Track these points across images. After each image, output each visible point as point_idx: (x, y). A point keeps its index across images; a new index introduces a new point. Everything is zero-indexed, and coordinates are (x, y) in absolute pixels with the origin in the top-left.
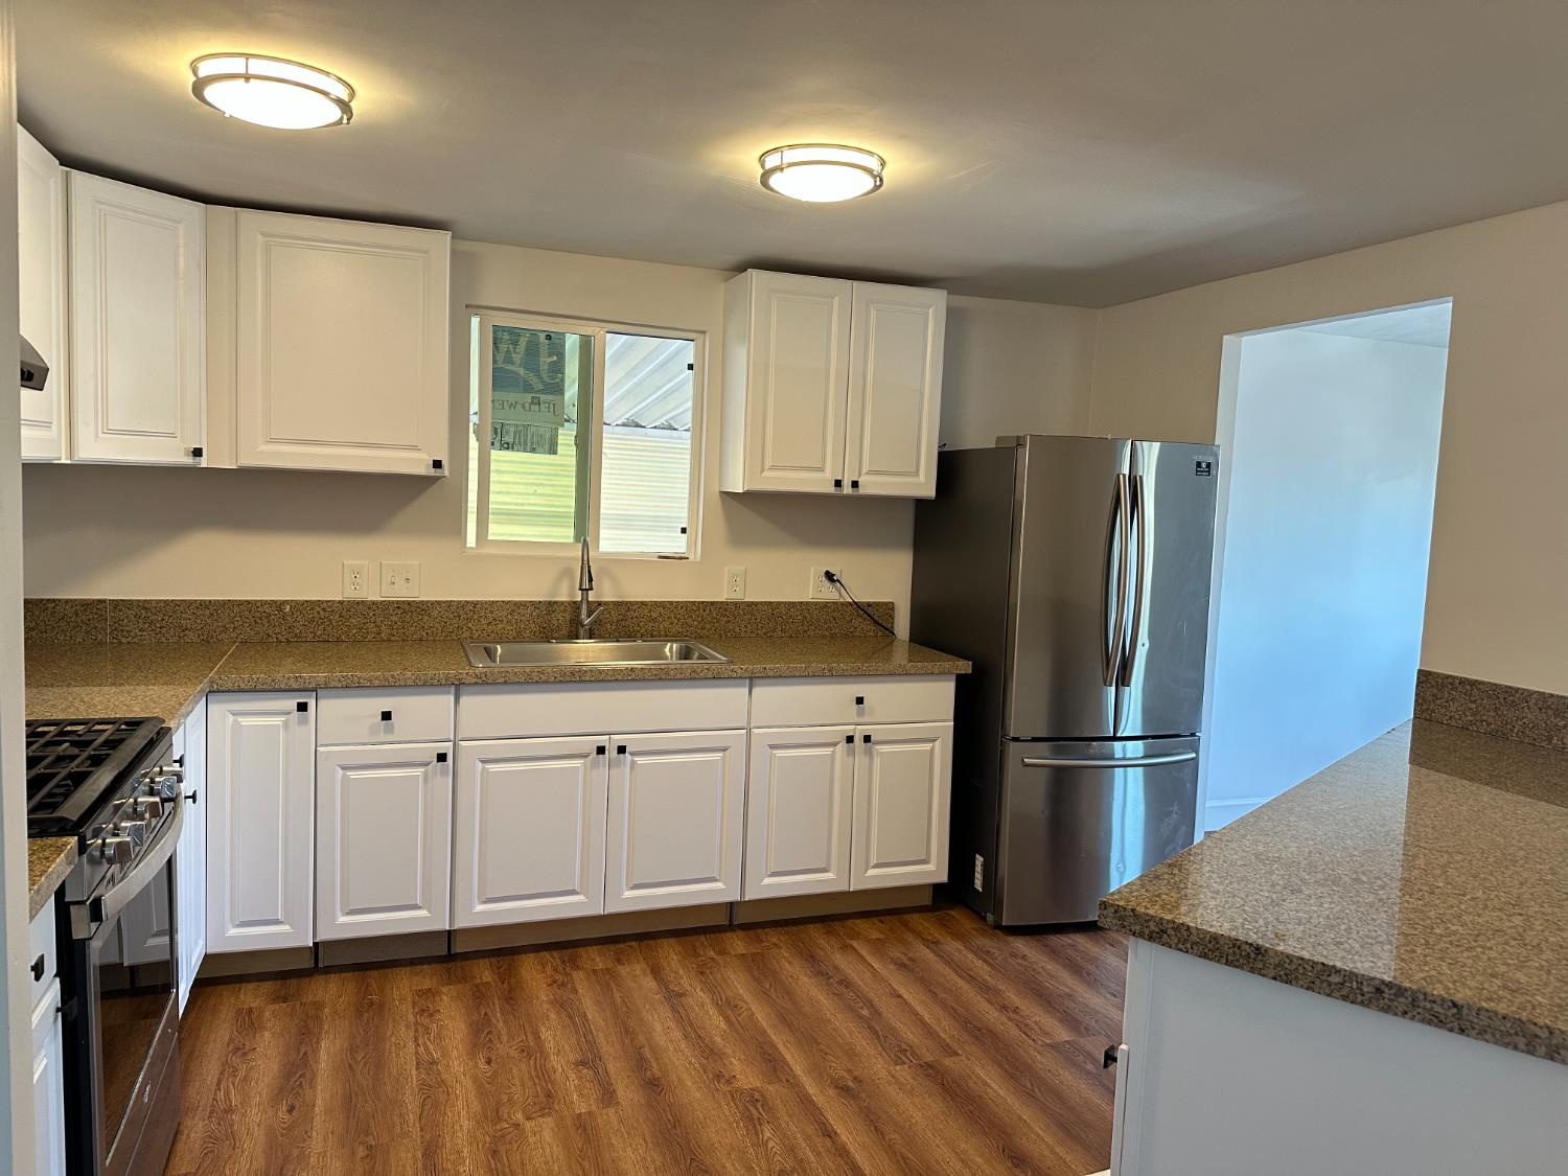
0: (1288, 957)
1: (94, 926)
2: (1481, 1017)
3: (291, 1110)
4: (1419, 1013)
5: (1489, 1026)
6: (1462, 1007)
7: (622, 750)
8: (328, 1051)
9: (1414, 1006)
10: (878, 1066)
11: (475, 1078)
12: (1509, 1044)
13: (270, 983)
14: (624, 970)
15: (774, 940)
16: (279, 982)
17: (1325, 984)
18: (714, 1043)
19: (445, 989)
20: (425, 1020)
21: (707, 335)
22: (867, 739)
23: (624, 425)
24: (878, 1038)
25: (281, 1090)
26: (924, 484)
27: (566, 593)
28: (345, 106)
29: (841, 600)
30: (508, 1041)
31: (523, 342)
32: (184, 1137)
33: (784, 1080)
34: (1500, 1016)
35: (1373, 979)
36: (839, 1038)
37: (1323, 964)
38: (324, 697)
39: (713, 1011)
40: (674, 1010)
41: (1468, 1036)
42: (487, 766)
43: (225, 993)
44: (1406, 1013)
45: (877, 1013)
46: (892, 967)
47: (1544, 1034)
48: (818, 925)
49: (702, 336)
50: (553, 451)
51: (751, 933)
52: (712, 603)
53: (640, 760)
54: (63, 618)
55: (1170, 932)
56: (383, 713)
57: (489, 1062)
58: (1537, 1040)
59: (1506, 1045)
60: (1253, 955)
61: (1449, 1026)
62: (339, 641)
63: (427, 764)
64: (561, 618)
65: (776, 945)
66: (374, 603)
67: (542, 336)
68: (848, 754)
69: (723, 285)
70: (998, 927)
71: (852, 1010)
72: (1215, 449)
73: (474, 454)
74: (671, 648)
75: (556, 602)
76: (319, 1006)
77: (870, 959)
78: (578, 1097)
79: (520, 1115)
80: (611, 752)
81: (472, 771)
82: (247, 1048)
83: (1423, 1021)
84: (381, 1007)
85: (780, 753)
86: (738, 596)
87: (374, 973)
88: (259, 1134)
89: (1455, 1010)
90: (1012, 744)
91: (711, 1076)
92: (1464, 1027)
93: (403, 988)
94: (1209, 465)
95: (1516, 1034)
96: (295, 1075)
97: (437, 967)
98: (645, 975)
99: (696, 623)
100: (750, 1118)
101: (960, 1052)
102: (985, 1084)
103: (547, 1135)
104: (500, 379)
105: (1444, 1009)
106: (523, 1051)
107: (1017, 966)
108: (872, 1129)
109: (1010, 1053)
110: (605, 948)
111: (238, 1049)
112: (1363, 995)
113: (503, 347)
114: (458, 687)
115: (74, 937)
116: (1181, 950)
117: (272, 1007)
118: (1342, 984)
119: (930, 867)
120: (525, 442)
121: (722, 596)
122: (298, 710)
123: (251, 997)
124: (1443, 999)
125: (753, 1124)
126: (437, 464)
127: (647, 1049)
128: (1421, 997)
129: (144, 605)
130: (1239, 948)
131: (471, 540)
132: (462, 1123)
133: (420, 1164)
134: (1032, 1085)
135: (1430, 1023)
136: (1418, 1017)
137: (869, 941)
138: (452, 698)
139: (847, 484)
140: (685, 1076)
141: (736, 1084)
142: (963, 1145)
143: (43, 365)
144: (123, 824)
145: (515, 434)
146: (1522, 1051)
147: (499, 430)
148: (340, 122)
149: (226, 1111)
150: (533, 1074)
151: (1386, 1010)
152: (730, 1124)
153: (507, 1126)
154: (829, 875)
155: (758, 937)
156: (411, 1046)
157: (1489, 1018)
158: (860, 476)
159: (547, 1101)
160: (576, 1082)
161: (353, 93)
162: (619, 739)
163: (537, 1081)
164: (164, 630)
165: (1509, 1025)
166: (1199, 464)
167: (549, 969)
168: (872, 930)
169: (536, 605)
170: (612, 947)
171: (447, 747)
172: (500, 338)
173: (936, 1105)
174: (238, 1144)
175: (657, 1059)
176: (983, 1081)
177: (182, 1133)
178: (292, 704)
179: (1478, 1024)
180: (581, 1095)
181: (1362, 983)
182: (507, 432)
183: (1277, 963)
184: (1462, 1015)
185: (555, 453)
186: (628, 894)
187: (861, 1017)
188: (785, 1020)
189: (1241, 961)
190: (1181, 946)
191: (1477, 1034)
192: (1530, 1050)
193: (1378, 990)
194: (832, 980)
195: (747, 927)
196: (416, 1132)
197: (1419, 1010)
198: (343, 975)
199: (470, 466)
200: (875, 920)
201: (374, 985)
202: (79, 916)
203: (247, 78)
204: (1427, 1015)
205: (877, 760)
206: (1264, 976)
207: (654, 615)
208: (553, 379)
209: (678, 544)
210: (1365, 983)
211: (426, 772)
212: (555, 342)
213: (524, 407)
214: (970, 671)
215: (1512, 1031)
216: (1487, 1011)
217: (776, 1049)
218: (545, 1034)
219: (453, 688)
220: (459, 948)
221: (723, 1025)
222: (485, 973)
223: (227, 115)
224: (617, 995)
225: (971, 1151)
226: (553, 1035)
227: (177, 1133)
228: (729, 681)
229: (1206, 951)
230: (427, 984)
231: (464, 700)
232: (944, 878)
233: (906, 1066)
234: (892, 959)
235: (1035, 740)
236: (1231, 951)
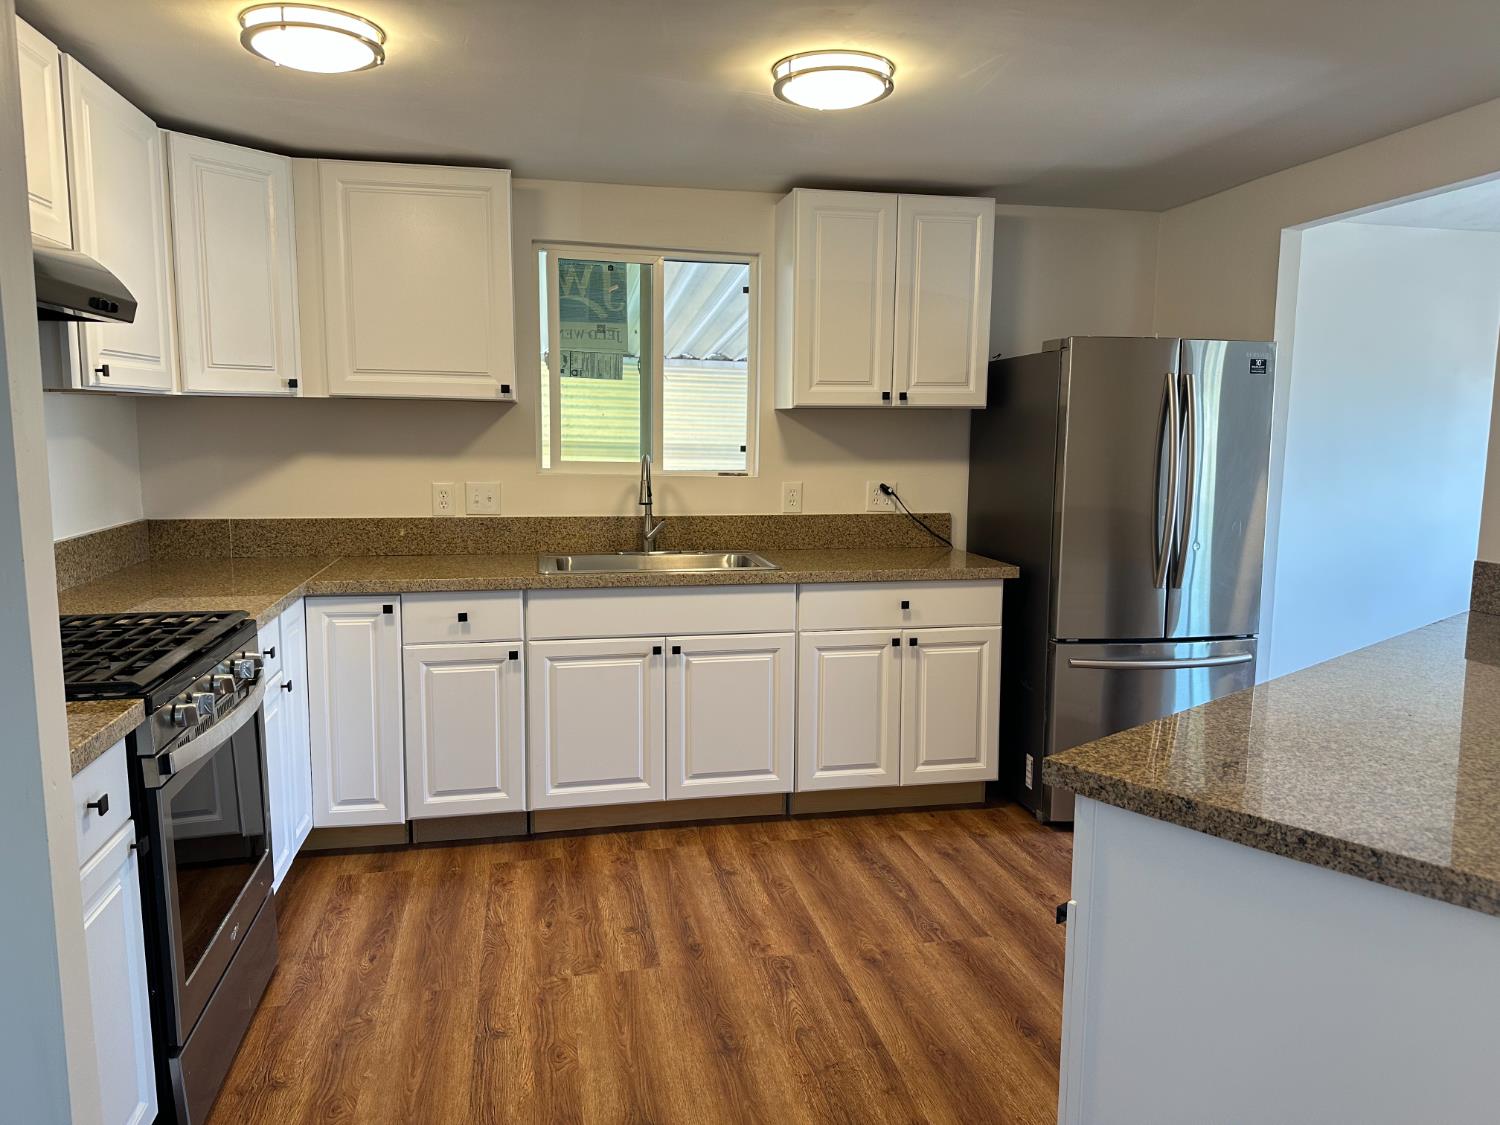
0: (1216, 810)
1: (163, 779)
2: (1400, 865)
3: (372, 960)
4: (1340, 863)
5: (1407, 874)
6: (1382, 856)
7: (676, 650)
8: (411, 912)
9: (1335, 855)
10: (907, 941)
11: (535, 940)
12: (1427, 892)
13: (369, 855)
14: (682, 851)
15: (826, 829)
16: (377, 855)
17: (1251, 836)
18: (754, 915)
19: (520, 864)
20: (498, 889)
21: (760, 258)
22: (913, 642)
23: (713, 359)
24: (912, 918)
25: (366, 943)
26: (975, 394)
27: (632, 510)
28: (377, 48)
29: (898, 512)
30: (569, 909)
31: (587, 273)
32: (280, 978)
33: (816, 952)
34: (1419, 865)
35: (1298, 829)
36: (874, 917)
37: (1250, 816)
38: (407, 601)
39: (757, 887)
40: (723, 886)
41: (1387, 884)
42: (556, 664)
43: (330, 863)
44: (1328, 863)
45: (912, 893)
46: (935, 855)
47: (1461, 882)
48: (870, 817)
49: (755, 259)
50: (618, 376)
51: (806, 822)
52: (770, 517)
53: (695, 660)
54: (193, 536)
55: (1109, 788)
56: (460, 615)
57: (549, 925)
58: (1454, 887)
59: (1424, 893)
60: (1184, 809)
61: (1368, 875)
62: (430, 554)
63: (501, 661)
64: (629, 533)
65: (827, 833)
66: (460, 520)
67: (605, 267)
68: (895, 656)
69: (774, 206)
70: (1048, 823)
71: (891, 892)
72: (1271, 345)
73: (545, 380)
74: (729, 559)
75: (623, 518)
76: (408, 875)
77: (916, 849)
78: (622, 956)
79: (568, 972)
80: (667, 652)
81: (542, 667)
82: (343, 907)
83: (1344, 870)
84: (462, 877)
85: (827, 655)
86: (795, 510)
87: (460, 849)
88: (343, 979)
89: (1374, 859)
90: (1058, 646)
91: (747, 944)
92: (1383, 876)
93: (484, 861)
94: (1264, 363)
95: (1434, 882)
96: (380, 931)
97: (517, 844)
98: (701, 855)
99: (755, 536)
100: (778, 982)
101: (989, 933)
102: (1010, 962)
103: (591, 989)
104: (567, 311)
105: (1364, 858)
106: (581, 917)
107: (1061, 859)
108: (892, 996)
109: (1039, 936)
110: (668, 832)
111: (335, 908)
112: (1286, 846)
113: (569, 279)
114: (526, 592)
115: (147, 786)
116: (1118, 806)
117: (368, 875)
118: (1267, 835)
119: (981, 765)
120: (593, 368)
121: (780, 510)
122: (385, 612)
123: (351, 866)
124: (1363, 848)
125: (779, 987)
126: (505, 389)
127: (692, 918)
128: (1342, 846)
129: (260, 524)
130: (1171, 802)
131: (546, 462)
132: (516, 979)
133: (475, 1009)
134: (1056, 965)
135: (1350, 872)
136: (1338, 866)
137: (918, 833)
138: (521, 601)
139: (895, 396)
140: (723, 944)
141: (770, 953)
142: (978, 1015)
143: (129, 299)
144: (195, 695)
145: (583, 361)
146: (1440, 899)
147: (568, 358)
148: (374, 64)
149: (318, 958)
150: (587, 936)
151: (1309, 860)
152: (758, 987)
153: (556, 979)
154: (880, 771)
155: (811, 826)
156: (483, 911)
157: (1408, 866)
158: (908, 388)
159: (595, 960)
160: (624, 945)
161: (384, 37)
162: (674, 641)
163: (589, 944)
164: (278, 546)
165: (1427, 873)
166: (1253, 362)
167: (615, 849)
168: (921, 823)
169: (605, 520)
170: (674, 831)
171: (518, 646)
172: (567, 272)
173: (957, 979)
174: (324, 984)
175: (700, 928)
176: (1007, 958)
177: (279, 974)
178: (378, 607)
179: (1398, 873)
180: (626, 957)
181: (1285, 834)
182: (576, 360)
183: (1207, 815)
184: (1380, 863)
185: (620, 378)
186: (688, 783)
187: (898, 898)
188: (824, 898)
189: (1174, 814)
190: (1118, 802)
191: (1397, 882)
192: (1448, 898)
193: (1302, 841)
194: (875, 866)
195: (800, 817)
196: (476, 982)
197: (1341, 860)
198: (433, 850)
199: (543, 392)
200: (926, 815)
201: (459, 859)
202: (150, 769)
203: (283, 25)
204: (1348, 864)
205: (924, 664)
206: (1195, 829)
207: (715, 529)
208: (617, 307)
209: (738, 463)
210: (1288, 833)
211: (500, 669)
212: (616, 272)
213: (590, 336)
214: (1018, 576)
215: (1430, 879)
216: (1406, 858)
217: (812, 922)
218: (603, 902)
219: (521, 593)
220: (537, 828)
221: (767, 902)
222: (557, 850)
223: (277, 64)
224: (673, 872)
225: (986, 1020)
226: (610, 905)
227: (274, 975)
228: (775, 587)
229: (1142, 805)
230: (505, 858)
231: (532, 603)
232: (994, 776)
233: (934, 944)
234: (937, 849)
235: (1082, 641)
236: (1164, 805)
